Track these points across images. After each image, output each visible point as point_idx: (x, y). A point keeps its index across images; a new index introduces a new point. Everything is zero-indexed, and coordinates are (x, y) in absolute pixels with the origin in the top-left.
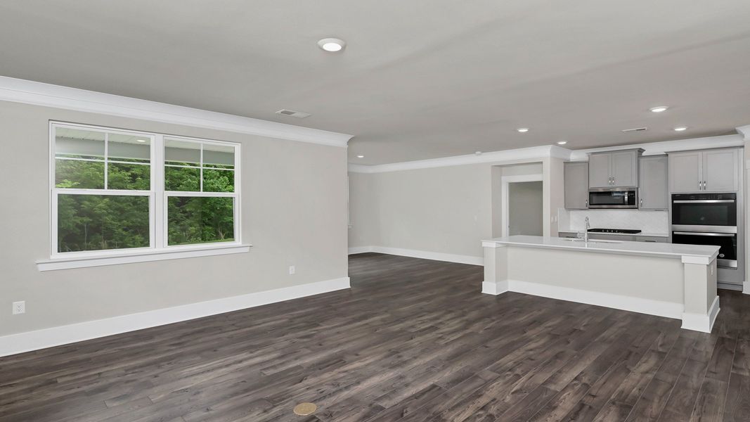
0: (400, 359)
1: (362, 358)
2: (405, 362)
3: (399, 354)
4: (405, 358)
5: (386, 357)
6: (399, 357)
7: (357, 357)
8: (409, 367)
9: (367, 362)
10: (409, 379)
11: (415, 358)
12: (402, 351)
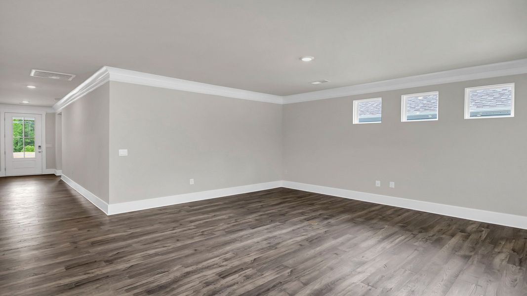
0: (270, 241)
1: (297, 243)
2: (266, 240)
3: (269, 245)
4: (265, 242)
5: (279, 243)
6: (269, 243)
7: (300, 243)
8: (264, 237)
9: (291, 240)
10: (266, 231)
11: (258, 242)
12: (266, 248)
